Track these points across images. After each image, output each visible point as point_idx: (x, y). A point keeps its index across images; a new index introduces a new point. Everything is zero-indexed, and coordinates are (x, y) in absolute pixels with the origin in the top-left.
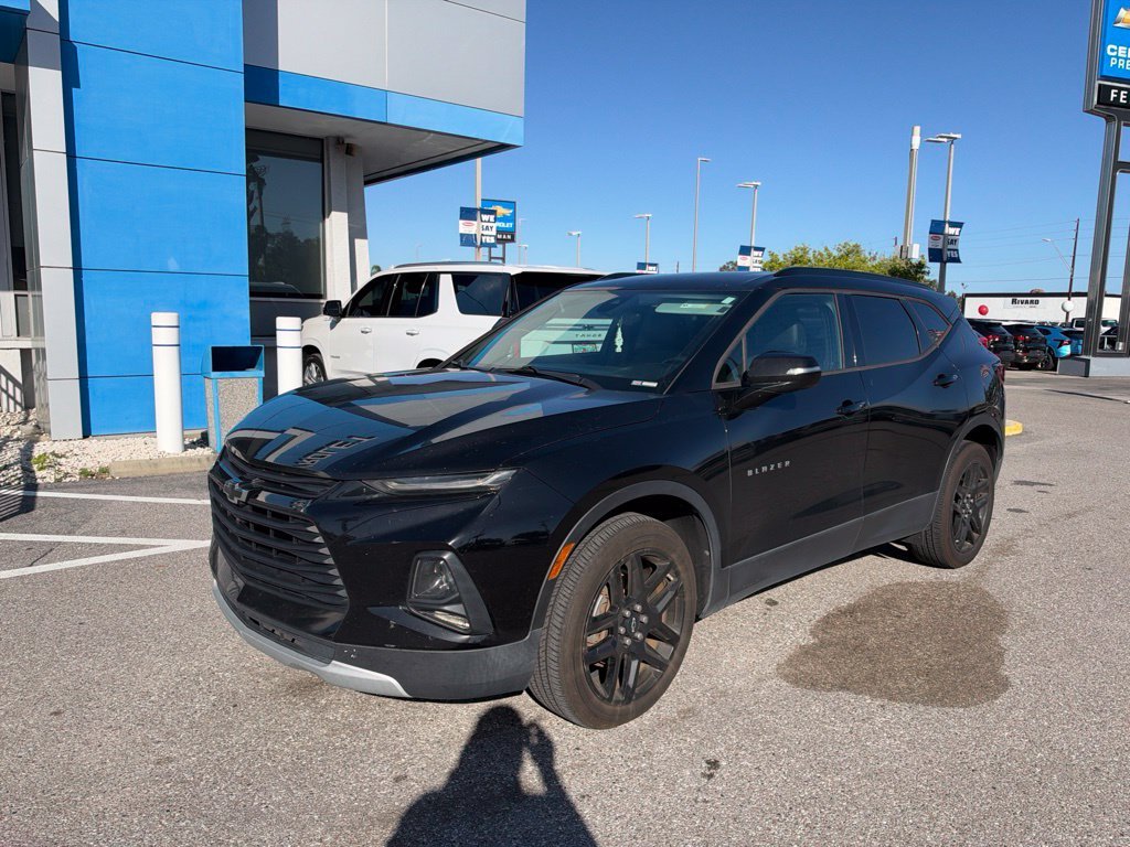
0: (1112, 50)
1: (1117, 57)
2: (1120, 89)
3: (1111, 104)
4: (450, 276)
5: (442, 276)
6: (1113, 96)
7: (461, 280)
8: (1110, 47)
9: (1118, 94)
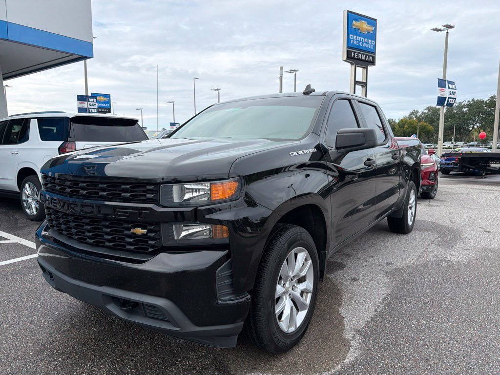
0: (351, 37)
1: (354, 40)
2: (355, 52)
3: (352, 58)
4: (36, 120)
5: (32, 120)
6: (353, 55)
7: (42, 122)
8: (351, 35)
9: (354, 54)
